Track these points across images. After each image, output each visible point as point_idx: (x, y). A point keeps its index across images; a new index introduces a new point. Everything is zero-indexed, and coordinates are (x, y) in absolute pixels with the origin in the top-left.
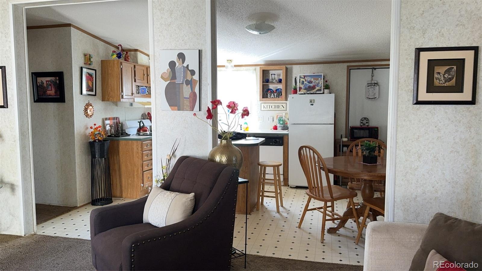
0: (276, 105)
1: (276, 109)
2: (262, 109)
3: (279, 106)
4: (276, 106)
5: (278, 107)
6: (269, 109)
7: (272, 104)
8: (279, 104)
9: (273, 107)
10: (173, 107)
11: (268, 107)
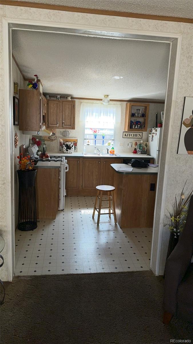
0: (135, 133)
1: (134, 137)
2: (124, 137)
3: (137, 134)
4: (135, 135)
5: (136, 136)
6: (129, 137)
7: (131, 133)
8: (137, 133)
9: (132, 135)
10: (189, 151)
11: (129, 135)
